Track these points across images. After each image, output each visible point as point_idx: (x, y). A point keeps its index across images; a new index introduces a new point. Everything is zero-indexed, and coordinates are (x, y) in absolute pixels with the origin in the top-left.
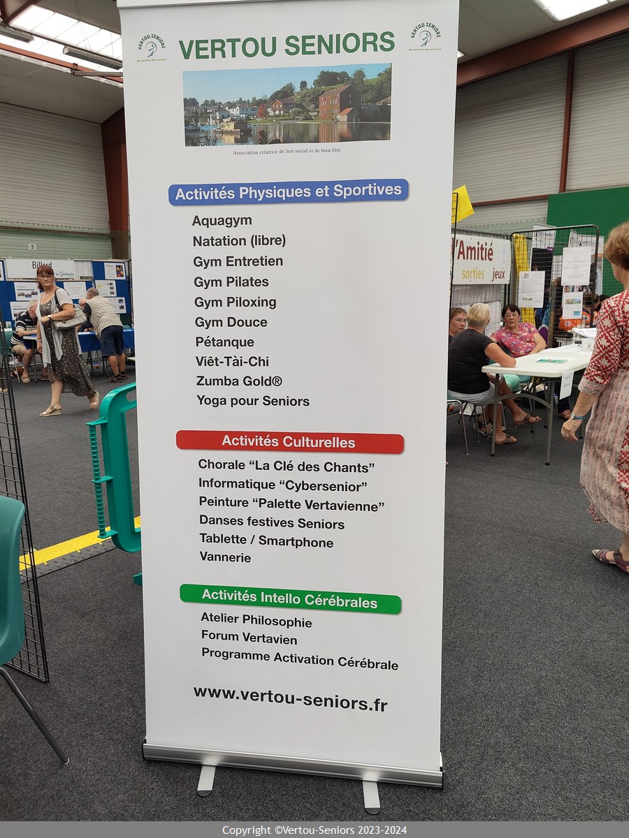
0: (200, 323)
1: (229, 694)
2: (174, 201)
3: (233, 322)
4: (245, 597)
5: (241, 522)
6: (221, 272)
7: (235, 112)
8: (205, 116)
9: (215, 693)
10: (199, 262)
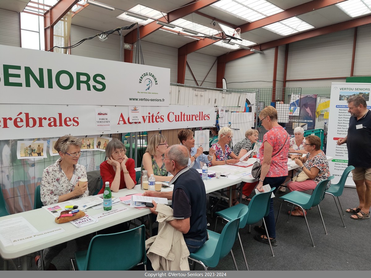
0: (339, 123)
2: (336, 107)
3: (344, 123)
4: (342, 161)
5: (342, 151)
6: (343, 117)
7: (347, 97)
8: (342, 97)
10: (339, 115)
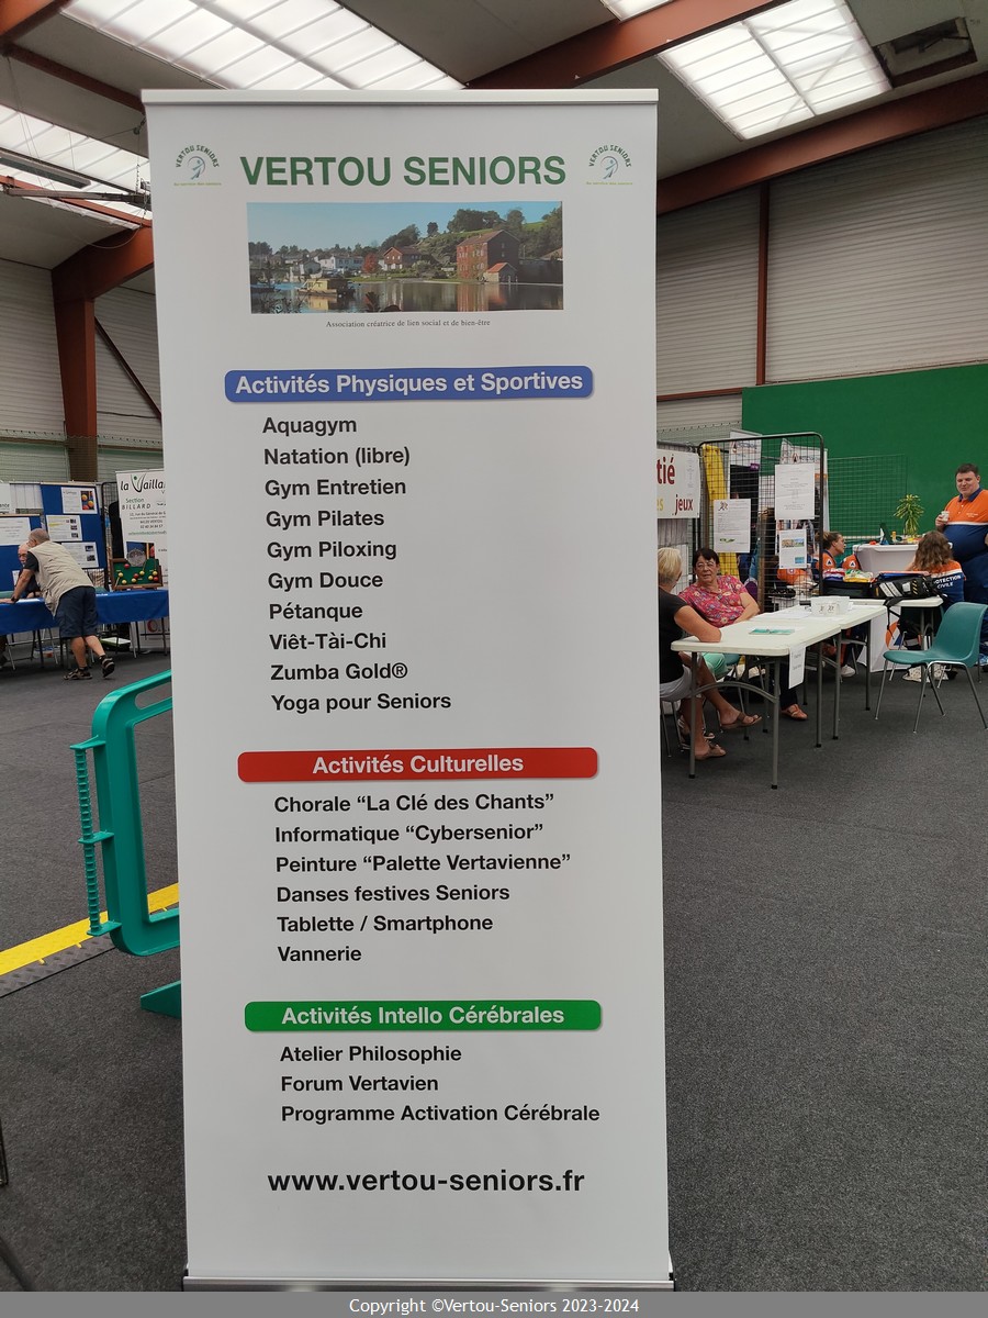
0: (276, 582)
1: (328, 1183)
2: (233, 395)
3: (328, 580)
4: (354, 1017)
5: (344, 896)
6: (310, 504)
7: (330, 264)
8: (283, 269)
9: (303, 1183)
10: (274, 488)
